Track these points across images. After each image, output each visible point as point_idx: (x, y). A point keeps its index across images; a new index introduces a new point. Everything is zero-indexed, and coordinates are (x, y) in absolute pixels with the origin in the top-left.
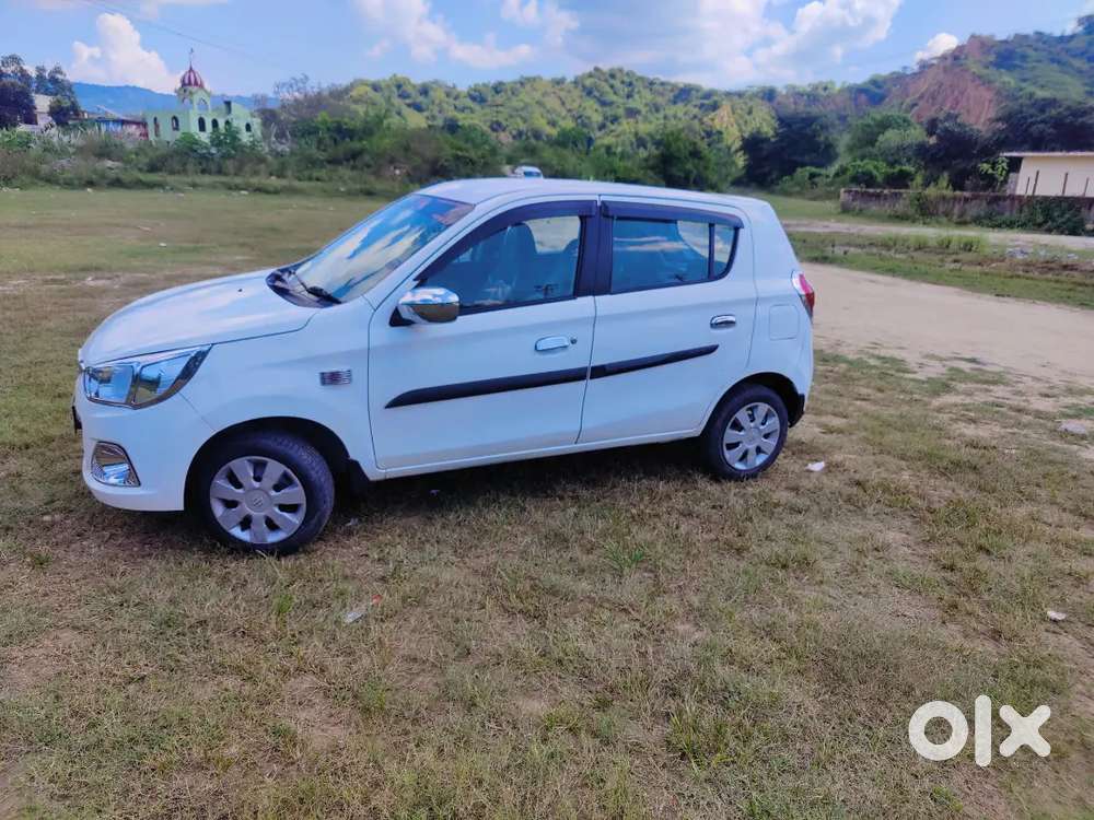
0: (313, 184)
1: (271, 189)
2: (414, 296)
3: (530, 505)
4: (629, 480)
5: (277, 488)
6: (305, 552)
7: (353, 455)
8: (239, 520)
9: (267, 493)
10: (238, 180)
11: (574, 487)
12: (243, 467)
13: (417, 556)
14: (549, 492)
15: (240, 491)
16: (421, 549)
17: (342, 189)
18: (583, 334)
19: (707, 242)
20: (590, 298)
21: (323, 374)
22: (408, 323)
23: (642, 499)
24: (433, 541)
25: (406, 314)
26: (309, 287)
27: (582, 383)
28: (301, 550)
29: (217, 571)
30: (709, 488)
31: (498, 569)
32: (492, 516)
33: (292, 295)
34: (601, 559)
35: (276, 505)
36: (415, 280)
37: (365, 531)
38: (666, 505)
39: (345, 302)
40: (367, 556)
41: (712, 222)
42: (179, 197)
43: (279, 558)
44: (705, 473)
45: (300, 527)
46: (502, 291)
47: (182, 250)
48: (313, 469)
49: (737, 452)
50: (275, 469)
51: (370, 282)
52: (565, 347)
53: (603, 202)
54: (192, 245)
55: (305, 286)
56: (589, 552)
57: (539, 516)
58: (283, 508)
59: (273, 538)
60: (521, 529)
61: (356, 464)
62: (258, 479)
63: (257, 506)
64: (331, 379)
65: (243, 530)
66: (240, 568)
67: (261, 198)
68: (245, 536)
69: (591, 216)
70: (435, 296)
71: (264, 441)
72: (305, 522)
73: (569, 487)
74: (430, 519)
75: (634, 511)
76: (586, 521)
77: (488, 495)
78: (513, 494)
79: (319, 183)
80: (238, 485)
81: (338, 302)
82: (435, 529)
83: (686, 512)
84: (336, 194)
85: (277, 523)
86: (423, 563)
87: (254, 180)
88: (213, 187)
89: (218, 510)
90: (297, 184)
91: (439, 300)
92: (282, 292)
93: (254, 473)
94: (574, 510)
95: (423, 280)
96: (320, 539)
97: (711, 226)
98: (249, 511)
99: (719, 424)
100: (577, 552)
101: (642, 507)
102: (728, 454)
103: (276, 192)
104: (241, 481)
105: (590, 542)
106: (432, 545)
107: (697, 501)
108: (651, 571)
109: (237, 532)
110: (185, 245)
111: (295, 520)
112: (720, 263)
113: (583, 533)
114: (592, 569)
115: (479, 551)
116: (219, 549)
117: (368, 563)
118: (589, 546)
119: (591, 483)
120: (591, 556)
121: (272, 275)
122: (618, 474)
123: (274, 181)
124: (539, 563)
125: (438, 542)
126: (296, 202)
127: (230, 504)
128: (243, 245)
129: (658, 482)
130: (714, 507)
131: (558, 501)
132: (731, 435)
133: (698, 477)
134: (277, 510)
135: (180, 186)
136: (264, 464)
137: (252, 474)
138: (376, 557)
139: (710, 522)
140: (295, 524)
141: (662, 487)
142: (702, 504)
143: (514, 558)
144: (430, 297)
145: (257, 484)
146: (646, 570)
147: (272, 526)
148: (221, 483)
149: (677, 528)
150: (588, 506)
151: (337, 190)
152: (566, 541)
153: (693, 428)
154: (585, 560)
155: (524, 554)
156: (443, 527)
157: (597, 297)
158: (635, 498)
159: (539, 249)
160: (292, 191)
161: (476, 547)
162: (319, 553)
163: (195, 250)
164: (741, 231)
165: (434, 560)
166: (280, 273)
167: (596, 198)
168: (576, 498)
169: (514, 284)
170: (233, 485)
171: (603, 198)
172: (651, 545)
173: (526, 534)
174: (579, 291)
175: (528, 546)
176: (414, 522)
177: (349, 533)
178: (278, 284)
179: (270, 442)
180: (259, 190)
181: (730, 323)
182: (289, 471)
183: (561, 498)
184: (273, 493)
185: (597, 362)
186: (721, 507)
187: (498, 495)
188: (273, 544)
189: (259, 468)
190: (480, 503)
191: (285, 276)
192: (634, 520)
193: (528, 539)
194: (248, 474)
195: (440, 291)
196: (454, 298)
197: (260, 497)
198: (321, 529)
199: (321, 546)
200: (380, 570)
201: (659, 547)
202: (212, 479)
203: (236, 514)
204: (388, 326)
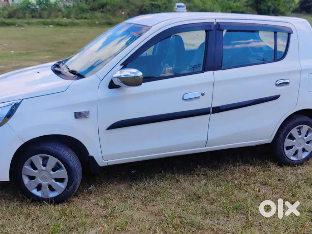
0: (83, 20)
1: (64, 24)
2: (121, 73)
3: (182, 178)
4: (234, 166)
5: (54, 170)
6: (67, 202)
7: (91, 153)
8: (36, 186)
9: (49, 173)
10: (49, 20)
11: (205, 169)
12: (37, 159)
13: (122, 205)
14: (192, 172)
15: (36, 171)
16: (125, 202)
17: (97, 22)
18: (207, 91)
19: (273, 41)
20: (212, 72)
21: (75, 113)
22: (117, 87)
23: (240, 176)
24: (131, 197)
25: (117, 82)
26: (70, 70)
27: (208, 116)
28: (65, 201)
29: (25, 211)
30: (277, 170)
31: (164, 212)
32: (162, 184)
33: (63, 74)
34: (218, 208)
35: (53, 178)
36: (121, 65)
37: (98, 191)
38: (253, 179)
39: (86, 77)
40: (98, 204)
41: (276, 31)
42: (22, 30)
43: (55, 205)
44: (275, 162)
45: (65, 189)
46: (168, 69)
47: (21, 54)
48: (71, 160)
49: (292, 151)
50: (53, 161)
51: (99, 67)
52: (199, 97)
53: (217, 23)
54: (25, 52)
55: (69, 70)
56: (212, 203)
57: (186, 184)
58: (57, 180)
59: (52, 195)
60: (177, 191)
61: (92, 158)
62: (44, 165)
63: (44, 179)
64: (80, 115)
65: (38, 190)
66: (35, 210)
67: (59, 28)
68: (39, 194)
69: (211, 30)
70: (131, 73)
71: (47, 147)
72: (67, 187)
73: (202, 169)
74: (131, 185)
75: (236, 182)
76: (211, 188)
77: (160, 174)
78: (173, 173)
79: (86, 20)
80: (35, 168)
81: (84, 77)
82: (133, 191)
83: (264, 183)
84: (94, 25)
85: (54, 187)
86: (126, 208)
87: (56, 20)
88: (37, 24)
89: (26, 181)
90: (76, 21)
91: (133, 75)
92: (58, 73)
93: (43, 162)
94: (204, 181)
95: (125, 65)
96: (75, 196)
97: (275, 33)
98: (41, 182)
99: (281, 136)
100: (205, 204)
101: (240, 180)
102: (287, 152)
103: (66, 25)
104: (36, 166)
105: (212, 198)
106: (131, 199)
107: (270, 177)
108: (244, 214)
109: (35, 192)
110: (22, 52)
111: (62, 186)
112: (280, 52)
113: (209, 194)
114: (213, 213)
115: (155, 202)
116: (26, 200)
117: (98, 208)
118: (212, 201)
119: (214, 167)
120: (212, 206)
121: (55, 64)
122: (228, 163)
123: (65, 20)
124: (185, 209)
125: (134, 198)
126: (74, 29)
127: (32, 178)
128: (49, 51)
129: (250, 167)
130: (279, 180)
131: (196, 177)
132: (288, 142)
133: (271, 164)
134: (54, 181)
135: (22, 24)
136: (47, 158)
137: (42, 163)
138: (103, 205)
139: (277, 188)
140: (63, 188)
141: (251, 169)
142: (273, 178)
143: (172, 207)
144: (129, 74)
145: (44, 168)
146: (242, 214)
147: (51, 189)
148: (27, 167)
149: (259, 191)
150: (212, 179)
151: (95, 23)
152: (200, 198)
153: (268, 138)
154: (209, 208)
155: (178, 205)
156: (137, 190)
157: (215, 72)
158: (237, 175)
159: (186, 48)
160: (73, 24)
161: (153, 200)
162: (74, 202)
163: (27, 54)
164: (292, 35)
165: (132, 207)
166: (58, 64)
167: (214, 21)
168: (206, 175)
169: (174, 66)
170: (33, 169)
171: (217, 21)
172: (245, 200)
173: (179, 194)
174: (205, 69)
175: (180, 200)
176: (122, 187)
177: (90, 193)
178: (57, 69)
179: (50, 147)
180: (59, 25)
181: (287, 83)
182: (59, 162)
183: (198, 175)
184: (52, 173)
185: (215, 105)
186: (283, 180)
187: (166, 174)
188: (52, 198)
189: (45, 160)
190: (156, 178)
191: (61, 65)
192: (236, 187)
193: (180, 197)
194: (40, 163)
195: (134, 70)
196: (140, 74)
197: (46, 175)
198: (76, 191)
199: (76, 199)
200: (104, 212)
201: (249, 201)
202: (23, 166)
203: (34, 183)
204: (108, 88)
